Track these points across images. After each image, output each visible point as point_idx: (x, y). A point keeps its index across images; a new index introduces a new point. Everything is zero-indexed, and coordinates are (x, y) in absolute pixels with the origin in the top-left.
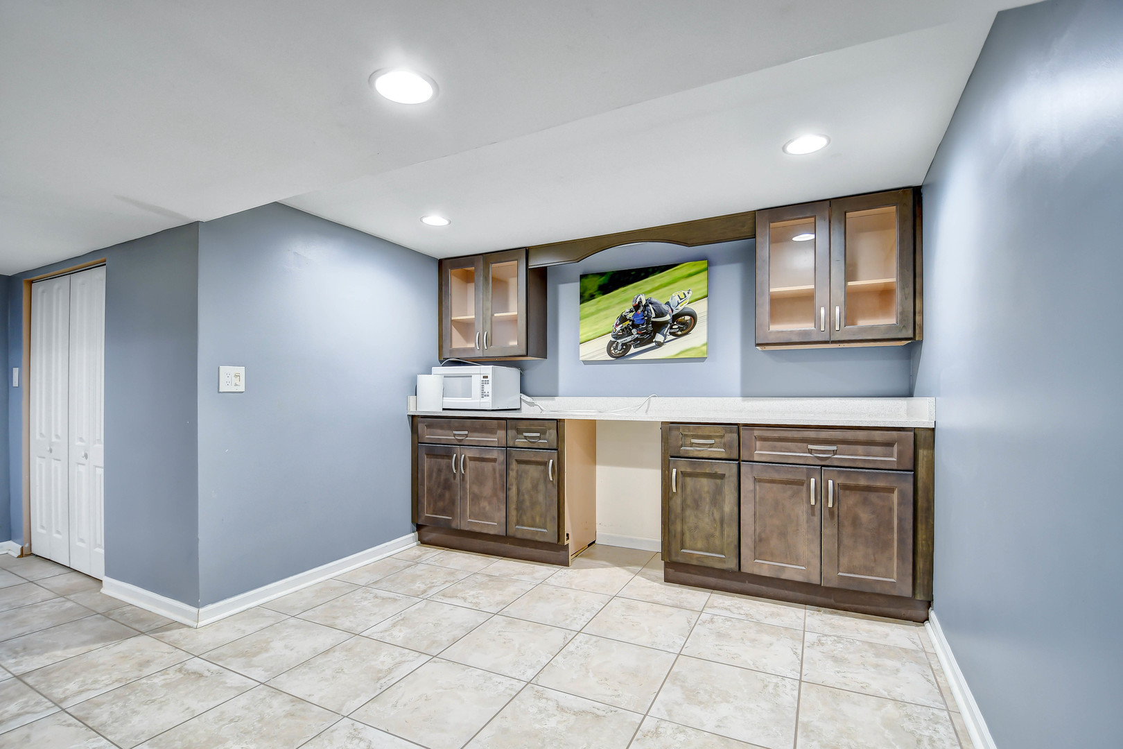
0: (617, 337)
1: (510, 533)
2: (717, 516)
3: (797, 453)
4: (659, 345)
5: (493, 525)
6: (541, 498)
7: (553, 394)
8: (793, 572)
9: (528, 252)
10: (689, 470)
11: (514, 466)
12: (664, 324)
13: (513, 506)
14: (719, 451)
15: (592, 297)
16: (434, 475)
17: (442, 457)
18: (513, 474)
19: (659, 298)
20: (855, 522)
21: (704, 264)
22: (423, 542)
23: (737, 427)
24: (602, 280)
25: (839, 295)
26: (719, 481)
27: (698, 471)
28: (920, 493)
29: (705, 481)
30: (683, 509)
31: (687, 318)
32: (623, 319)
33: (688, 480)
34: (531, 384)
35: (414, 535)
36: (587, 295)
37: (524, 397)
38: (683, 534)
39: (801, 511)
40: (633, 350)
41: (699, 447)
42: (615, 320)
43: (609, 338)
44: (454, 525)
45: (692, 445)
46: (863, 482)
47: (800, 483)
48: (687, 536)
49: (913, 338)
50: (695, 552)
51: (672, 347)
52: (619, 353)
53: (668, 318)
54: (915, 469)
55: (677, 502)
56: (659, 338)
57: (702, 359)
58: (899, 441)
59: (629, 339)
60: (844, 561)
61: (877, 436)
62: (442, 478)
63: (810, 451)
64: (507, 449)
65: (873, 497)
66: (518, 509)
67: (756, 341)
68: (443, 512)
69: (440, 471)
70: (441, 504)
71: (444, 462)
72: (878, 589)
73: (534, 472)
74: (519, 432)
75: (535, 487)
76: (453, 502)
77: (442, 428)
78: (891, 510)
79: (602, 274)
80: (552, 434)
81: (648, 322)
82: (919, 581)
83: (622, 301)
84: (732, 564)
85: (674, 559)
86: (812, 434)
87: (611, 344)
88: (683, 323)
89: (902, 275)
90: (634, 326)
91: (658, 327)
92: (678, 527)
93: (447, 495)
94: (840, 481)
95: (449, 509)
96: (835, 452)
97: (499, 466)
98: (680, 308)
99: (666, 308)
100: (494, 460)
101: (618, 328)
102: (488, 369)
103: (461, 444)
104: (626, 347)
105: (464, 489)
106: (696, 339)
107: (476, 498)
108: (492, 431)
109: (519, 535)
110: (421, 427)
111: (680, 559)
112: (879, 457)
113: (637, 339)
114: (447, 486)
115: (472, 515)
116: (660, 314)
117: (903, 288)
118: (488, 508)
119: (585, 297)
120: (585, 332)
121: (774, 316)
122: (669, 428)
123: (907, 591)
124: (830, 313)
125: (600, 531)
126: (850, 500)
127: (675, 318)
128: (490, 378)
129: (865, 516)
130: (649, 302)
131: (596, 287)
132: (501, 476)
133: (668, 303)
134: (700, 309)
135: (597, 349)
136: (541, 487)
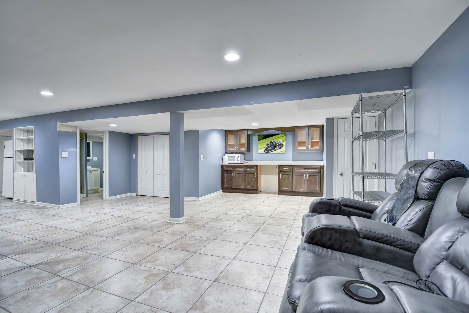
0: (266, 148)
1: (246, 188)
2: (288, 182)
3: (302, 170)
4: (276, 150)
5: (242, 187)
6: (253, 181)
7: (252, 160)
8: (301, 190)
9: (247, 130)
10: (283, 174)
11: (247, 174)
12: (277, 146)
13: (247, 182)
14: (289, 170)
15: (261, 140)
16: (228, 177)
17: (230, 173)
18: (247, 176)
19: (276, 141)
20: (311, 181)
21: (285, 135)
22: (223, 192)
23: (292, 166)
24: (263, 136)
25: (310, 143)
26: (289, 176)
27: (285, 174)
28: (321, 176)
29: (286, 176)
30: (282, 181)
31: (282, 145)
32: (268, 145)
33: (283, 176)
34: (246, 158)
35: (222, 190)
36: (260, 139)
37: (245, 161)
38: (282, 185)
39: (303, 180)
40: (270, 151)
41: (285, 170)
42: (266, 145)
43: (265, 148)
44: (233, 187)
45: (284, 169)
46: (313, 175)
47: (303, 175)
48: (283, 186)
49: (322, 151)
50: (284, 189)
51: (278, 151)
52: (267, 152)
53: (277, 145)
54: (321, 172)
55: (281, 180)
56: (276, 149)
57: (285, 153)
58: (318, 168)
59: (269, 149)
60: (310, 188)
61: (315, 167)
62: (230, 178)
63: (304, 170)
64: (245, 171)
65: (314, 177)
66: (248, 183)
67: (296, 150)
68: (230, 185)
69: (229, 176)
70: (229, 183)
71: (230, 174)
72: (315, 192)
73: (251, 175)
74: (248, 168)
75: (252, 179)
76: (232, 182)
77: (229, 167)
78: (317, 179)
79: (263, 135)
80: (255, 168)
81: (273, 145)
82: (321, 190)
83: (268, 141)
84: (291, 190)
85: (281, 190)
86: (305, 167)
87: (265, 150)
88: (281, 146)
89: (320, 140)
90: (270, 146)
91: (275, 147)
92: (281, 184)
93: (231, 181)
94: (309, 175)
95: (232, 184)
96: (308, 170)
97: (244, 175)
98: (280, 143)
99: (277, 143)
100: (242, 174)
101: (267, 147)
102: (239, 155)
103: (234, 170)
104: (269, 150)
105: (235, 180)
106: (283, 149)
107: (238, 181)
108: (242, 168)
109: (248, 188)
110: (225, 168)
111: (282, 190)
112: (315, 170)
113: (271, 149)
114: (231, 179)
115: (237, 185)
116: (276, 144)
117: (321, 142)
118: (241, 183)
119: (259, 140)
120: (259, 147)
121: (299, 146)
122: (279, 167)
123: (319, 192)
124: (308, 146)
125: (262, 189)
126: (311, 178)
127: (279, 145)
128: (239, 157)
129: (313, 180)
130: (273, 141)
131: (262, 138)
132: (244, 177)
133: (277, 142)
134: (284, 143)
135: (262, 151)
136: (253, 178)
